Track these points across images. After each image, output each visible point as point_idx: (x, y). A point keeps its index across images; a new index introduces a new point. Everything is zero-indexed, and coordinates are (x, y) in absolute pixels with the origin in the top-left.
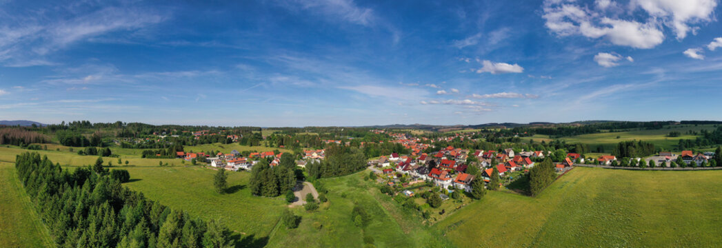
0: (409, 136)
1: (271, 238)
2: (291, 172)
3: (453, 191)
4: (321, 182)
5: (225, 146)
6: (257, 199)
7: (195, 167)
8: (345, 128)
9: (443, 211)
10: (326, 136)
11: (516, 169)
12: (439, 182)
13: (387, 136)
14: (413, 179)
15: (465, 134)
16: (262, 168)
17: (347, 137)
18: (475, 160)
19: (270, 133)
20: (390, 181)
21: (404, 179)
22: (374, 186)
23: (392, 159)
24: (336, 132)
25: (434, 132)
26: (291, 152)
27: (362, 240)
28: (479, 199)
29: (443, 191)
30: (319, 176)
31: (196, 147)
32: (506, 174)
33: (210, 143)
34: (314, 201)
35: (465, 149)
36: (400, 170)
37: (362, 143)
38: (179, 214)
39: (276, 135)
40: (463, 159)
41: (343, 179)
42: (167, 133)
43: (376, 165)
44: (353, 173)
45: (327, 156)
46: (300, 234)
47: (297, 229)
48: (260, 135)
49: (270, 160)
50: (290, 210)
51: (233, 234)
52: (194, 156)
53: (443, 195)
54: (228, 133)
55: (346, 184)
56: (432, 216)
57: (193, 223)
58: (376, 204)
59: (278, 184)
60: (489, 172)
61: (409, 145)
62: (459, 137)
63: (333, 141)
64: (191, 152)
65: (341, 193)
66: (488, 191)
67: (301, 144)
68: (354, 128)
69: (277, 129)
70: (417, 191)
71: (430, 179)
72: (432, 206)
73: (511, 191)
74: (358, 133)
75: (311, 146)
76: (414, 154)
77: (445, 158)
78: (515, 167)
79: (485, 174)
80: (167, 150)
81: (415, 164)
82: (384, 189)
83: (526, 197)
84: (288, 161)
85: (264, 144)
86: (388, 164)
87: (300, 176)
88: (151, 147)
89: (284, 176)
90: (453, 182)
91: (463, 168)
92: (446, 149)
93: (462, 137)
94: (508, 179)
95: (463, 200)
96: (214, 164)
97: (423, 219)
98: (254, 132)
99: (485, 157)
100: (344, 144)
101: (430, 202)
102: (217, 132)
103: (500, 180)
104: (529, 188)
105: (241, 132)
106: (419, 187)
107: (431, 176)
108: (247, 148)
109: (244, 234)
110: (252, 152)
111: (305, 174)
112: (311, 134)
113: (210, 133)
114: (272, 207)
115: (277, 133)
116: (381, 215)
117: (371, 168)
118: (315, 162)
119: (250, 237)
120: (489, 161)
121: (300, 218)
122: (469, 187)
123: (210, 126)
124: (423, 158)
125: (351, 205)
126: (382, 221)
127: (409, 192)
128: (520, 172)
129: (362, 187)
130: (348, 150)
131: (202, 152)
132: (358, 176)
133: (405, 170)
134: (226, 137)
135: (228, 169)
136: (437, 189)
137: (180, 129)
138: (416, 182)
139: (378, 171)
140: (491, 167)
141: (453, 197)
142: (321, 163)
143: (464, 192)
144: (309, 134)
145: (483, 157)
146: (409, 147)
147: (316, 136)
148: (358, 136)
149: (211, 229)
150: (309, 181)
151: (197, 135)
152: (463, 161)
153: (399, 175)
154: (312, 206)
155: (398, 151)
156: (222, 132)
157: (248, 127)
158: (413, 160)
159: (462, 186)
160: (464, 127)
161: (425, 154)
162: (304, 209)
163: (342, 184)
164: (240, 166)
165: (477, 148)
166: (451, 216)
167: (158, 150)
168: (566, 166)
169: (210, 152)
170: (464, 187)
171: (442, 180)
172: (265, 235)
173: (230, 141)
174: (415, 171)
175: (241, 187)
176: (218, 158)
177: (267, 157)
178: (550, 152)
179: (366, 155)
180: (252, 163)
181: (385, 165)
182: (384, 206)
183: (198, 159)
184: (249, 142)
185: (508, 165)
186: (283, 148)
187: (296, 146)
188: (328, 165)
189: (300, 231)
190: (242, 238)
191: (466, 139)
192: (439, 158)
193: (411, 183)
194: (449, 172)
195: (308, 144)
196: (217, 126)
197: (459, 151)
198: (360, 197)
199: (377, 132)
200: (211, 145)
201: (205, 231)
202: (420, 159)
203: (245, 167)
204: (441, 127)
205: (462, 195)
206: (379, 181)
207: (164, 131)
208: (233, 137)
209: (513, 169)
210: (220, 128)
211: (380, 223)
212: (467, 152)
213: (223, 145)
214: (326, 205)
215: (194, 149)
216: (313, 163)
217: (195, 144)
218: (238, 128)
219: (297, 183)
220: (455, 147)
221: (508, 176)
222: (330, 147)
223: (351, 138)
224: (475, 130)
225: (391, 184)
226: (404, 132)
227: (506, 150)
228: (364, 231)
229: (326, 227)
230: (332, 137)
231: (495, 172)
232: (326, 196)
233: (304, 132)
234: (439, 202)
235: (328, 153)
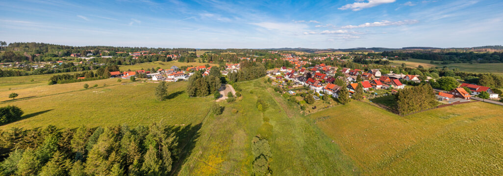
0: (294, 55)
1: (204, 123)
2: (218, 79)
3: (323, 95)
4: (237, 84)
5: (165, 63)
6: (194, 99)
7: (134, 83)
8: (253, 50)
9: (315, 107)
10: (241, 55)
11: (382, 88)
12: (313, 88)
13: (280, 55)
14: (295, 84)
15: (335, 55)
16: (197, 78)
17: (254, 56)
18: (342, 76)
19: (202, 53)
20: (280, 84)
21: (290, 83)
22: (270, 87)
23: (282, 70)
24: (247, 52)
25: (311, 53)
26: (218, 66)
27: (262, 119)
28: (343, 104)
29: (316, 94)
30: (236, 81)
31: (134, 66)
32: (370, 89)
33: (151, 61)
34: (233, 96)
35: (335, 66)
36: (287, 77)
37: (263, 60)
38: (116, 129)
39: (207, 54)
40: (332, 73)
41: (251, 82)
42: (94, 55)
43: (272, 74)
44: (257, 78)
45: (241, 68)
46: (224, 117)
47: (222, 115)
48: (195, 54)
49: (203, 72)
50: (217, 103)
51: (174, 128)
52: (133, 74)
53: (316, 96)
54: (168, 53)
55: (253, 85)
56: (307, 109)
57: (134, 132)
58: (271, 98)
59: (209, 87)
60: (355, 85)
61: (293, 61)
62: (330, 58)
63: (245, 58)
64: (130, 71)
65: (250, 90)
66: (352, 100)
67: (224, 60)
68: (259, 50)
69: (208, 50)
70: (297, 91)
71: (307, 85)
72: (307, 103)
73: (374, 104)
74: (261, 53)
75: (231, 61)
76: (297, 68)
77: (318, 72)
78: (381, 86)
79: (350, 87)
80: (95, 72)
81: (297, 74)
82: (277, 89)
83: (391, 113)
84: (216, 71)
85: (198, 61)
86: (279, 73)
87: (223, 81)
88: (68, 71)
89: (213, 82)
90: (323, 89)
91: (332, 80)
92: (320, 66)
93: (332, 58)
94: (373, 94)
95: (331, 102)
96: (155, 78)
97: (301, 110)
98: (190, 52)
99: (351, 74)
100: (252, 60)
101: (306, 100)
102: (158, 53)
103: (364, 93)
104: (396, 106)
105: (179, 52)
106: (299, 90)
107: (307, 83)
108: (185, 64)
109: (184, 125)
110: (189, 66)
111: (227, 79)
112: (231, 54)
113: (150, 53)
114: (205, 102)
115: (207, 53)
116: (274, 104)
117: (269, 75)
118: (234, 72)
119: (188, 126)
120: (355, 77)
121: (224, 108)
122: (336, 94)
123: (149, 47)
124: (302, 71)
125: (256, 98)
126: (274, 108)
127: (292, 92)
128: (387, 91)
129: (263, 87)
130: (254, 64)
131: (142, 69)
132: (260, 79)
133: (290, 77)
134: (166, 57)
135: (169, 81)
136: (312, 92)
137: (114, 51)
138: (297, 86)
139: (273, 78)
140: (356, 82)
141: (323, 99)
142: (238, 73)
143: (332, 97)
144: (230, 53)
145: (349, 74)
146: (293, 63)
147: (235, 55)
148: (261, 55)
149: (153, 130)
150: (230, 84)
151: (135, 56)
152: (332, 75)
153: (286, 81)
154: (231, 99)
155: (286, 65)
156: (162, 53)
157: (185, 49)
158: (296, 71)
159: (330, 93)
160: (334, 50)
161: (304, 68)
162: (226, 102)
163: (250, 85)
164: (179, 78)
165: (345, 66)
166: (321, 111)
167: (81, 72)
168: (455, 96)
169: (151, 69)
170: (332, 93)
171: (315, 86)
172: (200, 123)
173: (170, 60)
174: (297, 79)
175: (180, 93)
176: (159, 73)
177: (200, 69)
178: (429, 78)
179: (266, 67)
180: (189, 74)
181: (277, 74)
182: (276, 99)
183: (138, 76)
184: (186, 60)
185: (373, 83)
186: (212, 63)
187: (221, 61)
188: (242, 73)
189: (224, 116)
190: (181, 128)
191: (335, 59)
192: (314, 71)
193: (294, 86)
194: (321, 82)
195: (229, 60)
196: (157, 48)
197: (330, 67)
198: (262, 93)
199: (273, 52)
200: (152, 63)
201: (147, 134)
202: (301, 71)
203: (183, 78)
204: (316, 50)
205: (330, 99)
206: (273, 83)
207: (90, 52)
208: (173, 56)
209: (378, 87)
210: (159, 49)
211: (273, 109)
212: (336, 69)
213: (163, 63)
214: (240, 98)
215: (132, 67)
216: (232, 72)
217: (134, 63)
218: (176, 49)
219: (222, 85)
220: (326, 64)
221: (373, 91)
222: (244, 62)
223: (257, 56)
224: (344, 53)
225: (281, 86)
226: (291, 53)
227: (372, 70)
228: (264, 114)
229: (241, 112)
230: (244, 55)
231: (360, 86)
232: (240, 93)
233: (227, 52)
234: (312, 101)
235: (242, 67)
